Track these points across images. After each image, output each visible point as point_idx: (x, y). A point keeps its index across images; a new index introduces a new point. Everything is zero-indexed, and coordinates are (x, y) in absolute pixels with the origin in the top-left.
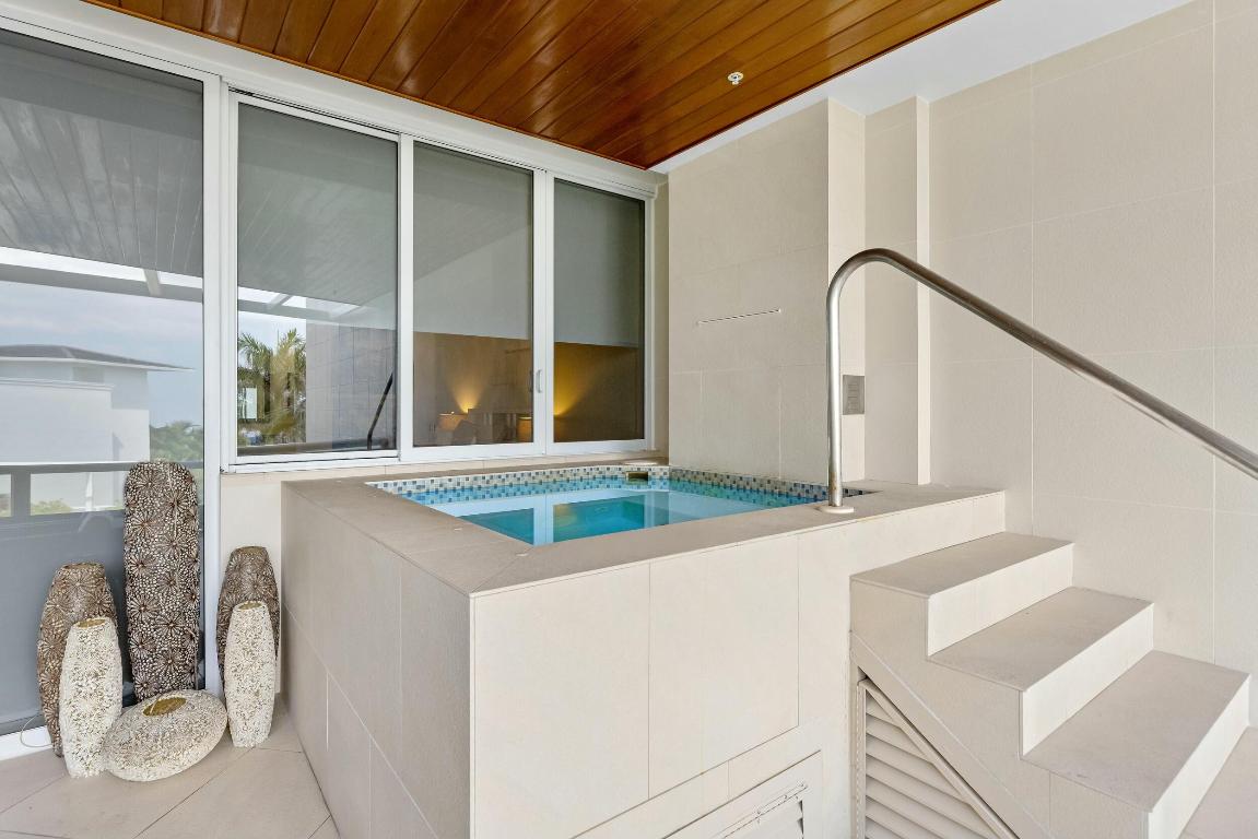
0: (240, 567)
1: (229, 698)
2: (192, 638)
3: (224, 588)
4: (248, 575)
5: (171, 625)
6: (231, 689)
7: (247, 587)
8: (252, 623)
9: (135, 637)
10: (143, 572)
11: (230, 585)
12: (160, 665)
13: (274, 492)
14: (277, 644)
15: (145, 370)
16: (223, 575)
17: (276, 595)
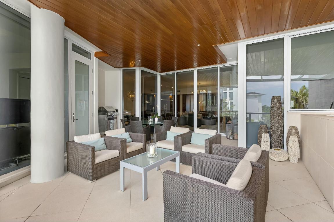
0: (291, 129)
1: (289, 153)
2: (282, 141)
3: (288, 133)
4: (293, 131)
5: (278, 137)
6: (289, 151)
7: (293, 133)
8: (294, 139)
9: (272, 138)
10: (273, 127)
11: (289, 133)
12: (276, 144)
13: (299, 116)
14: (299, 147)
15: (261, 96)
16: (288, 130)
17: (299, 136)
